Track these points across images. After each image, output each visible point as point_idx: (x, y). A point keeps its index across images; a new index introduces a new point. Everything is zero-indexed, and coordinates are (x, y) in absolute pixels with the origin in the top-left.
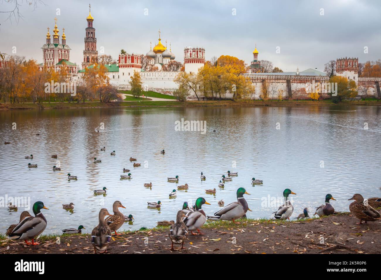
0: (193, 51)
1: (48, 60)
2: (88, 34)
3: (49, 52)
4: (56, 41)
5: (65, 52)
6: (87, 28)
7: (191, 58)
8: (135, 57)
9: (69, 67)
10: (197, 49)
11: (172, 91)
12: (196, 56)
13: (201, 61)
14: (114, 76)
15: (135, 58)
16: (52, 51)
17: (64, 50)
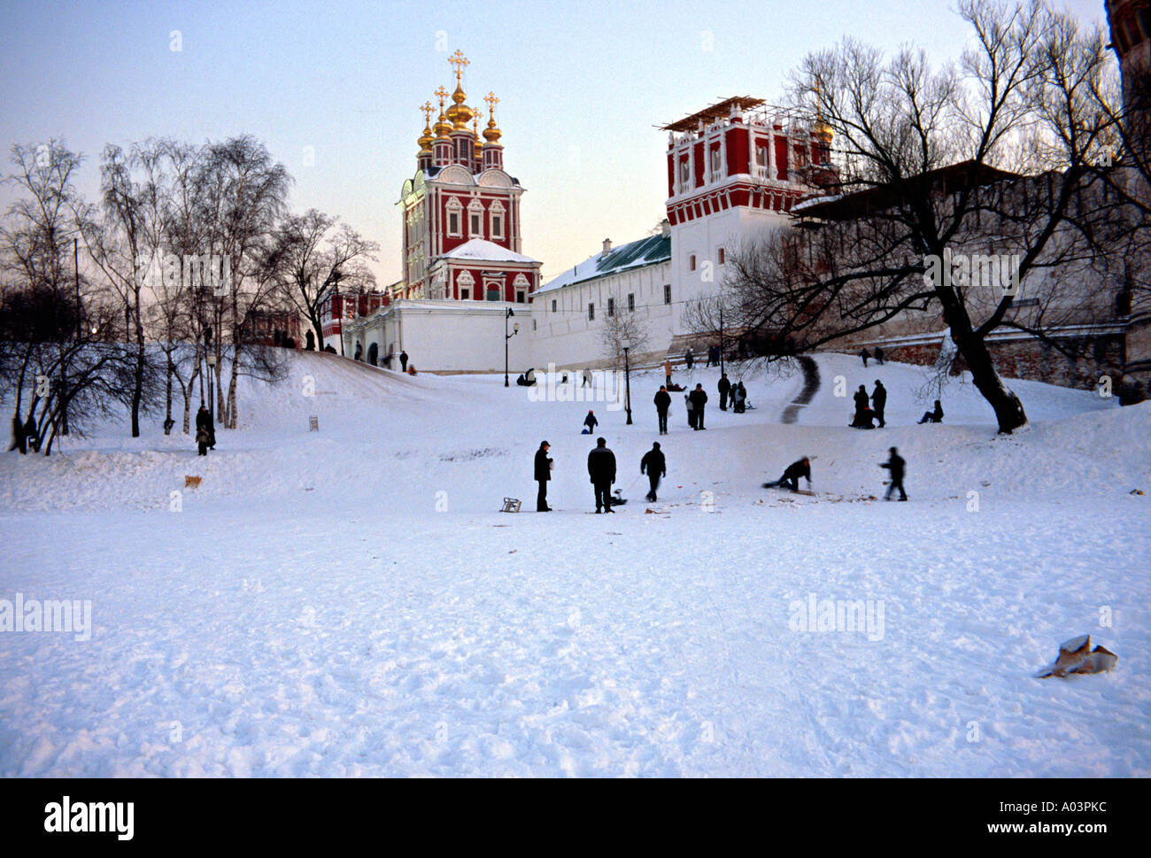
3: (416, 212)
5: (486, 203)
17: (479, 195)
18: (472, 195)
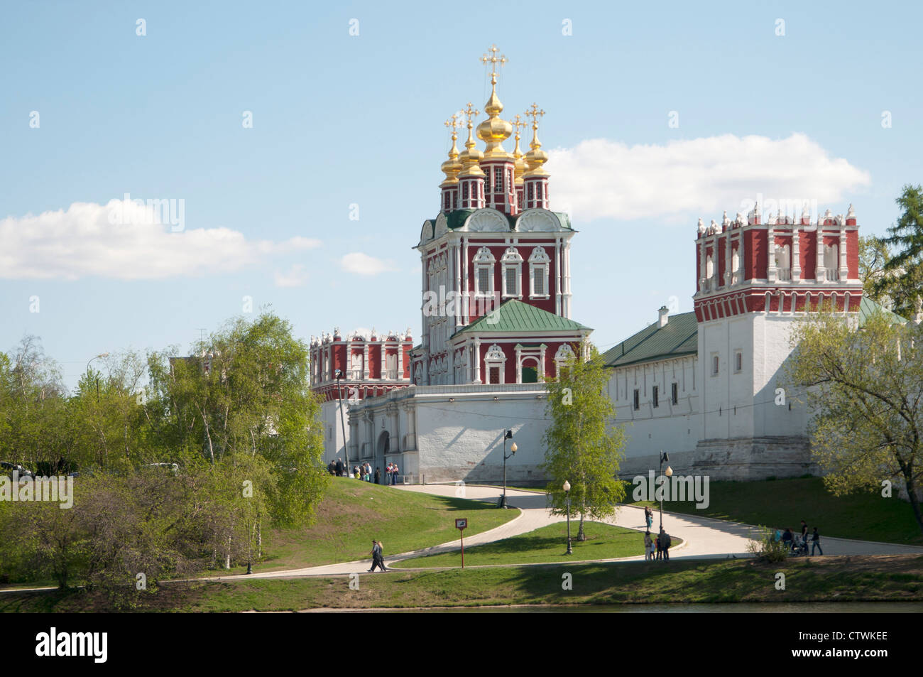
5: (526, 252)
17: (516, 243)
18: (507, 243)
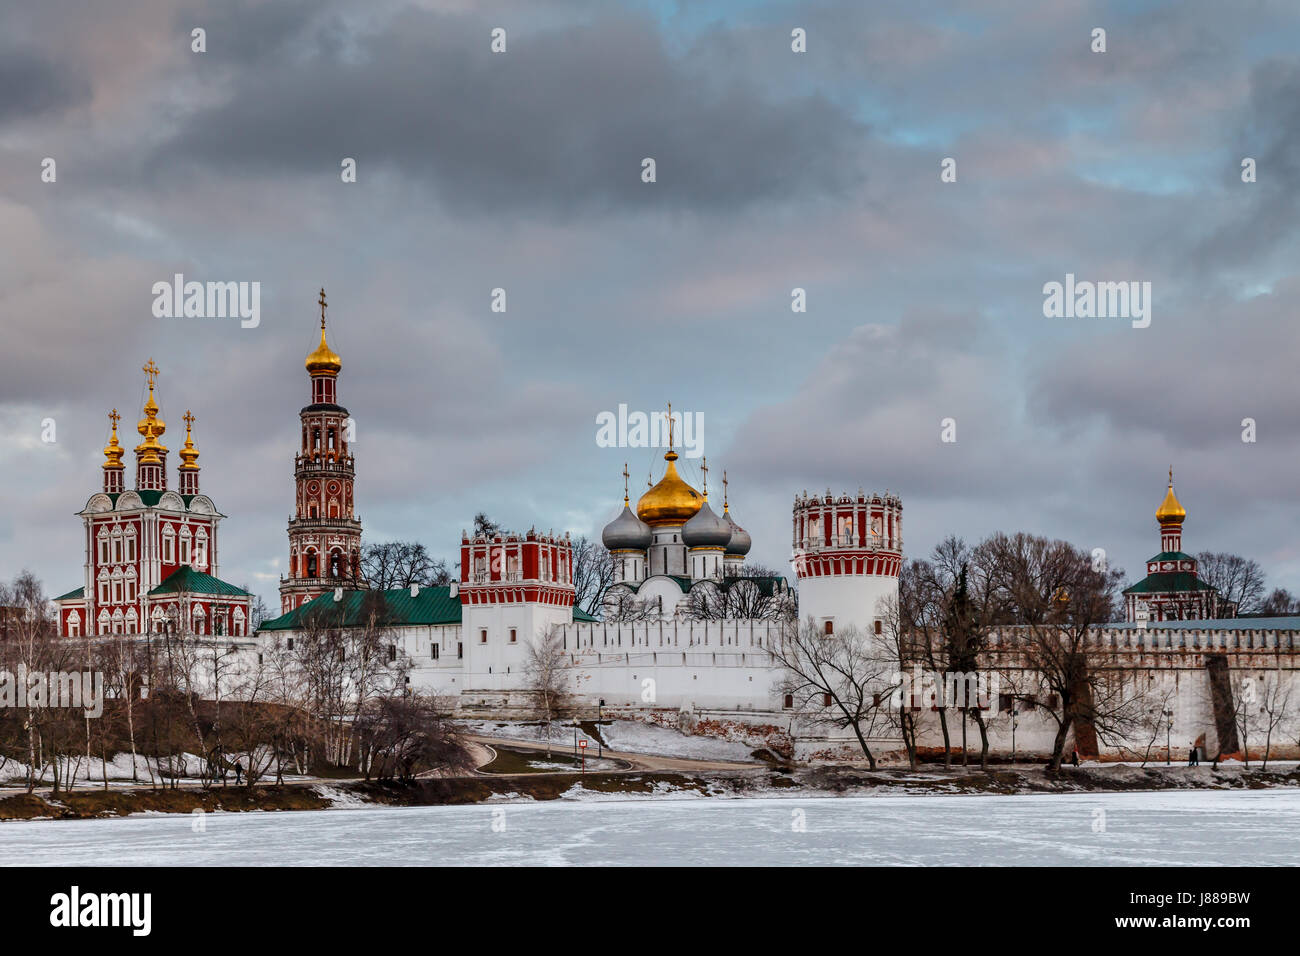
0: (839, 515)
1: (111, 570)
2: (311, 435)
3: (117, 531)
4: (151, 479)
5: (193, 529)
6: (310, 409)
7: (829, 549)
8: (541, 549)
9: (211, 604)
10: (861, 501)
11: (730, 718)
12: (856, 535)
13: (881, 564)
14: (435, 648)
15: (545, 554)
16: (131, 530)
17: (188, 521)
18: (183, 519)
